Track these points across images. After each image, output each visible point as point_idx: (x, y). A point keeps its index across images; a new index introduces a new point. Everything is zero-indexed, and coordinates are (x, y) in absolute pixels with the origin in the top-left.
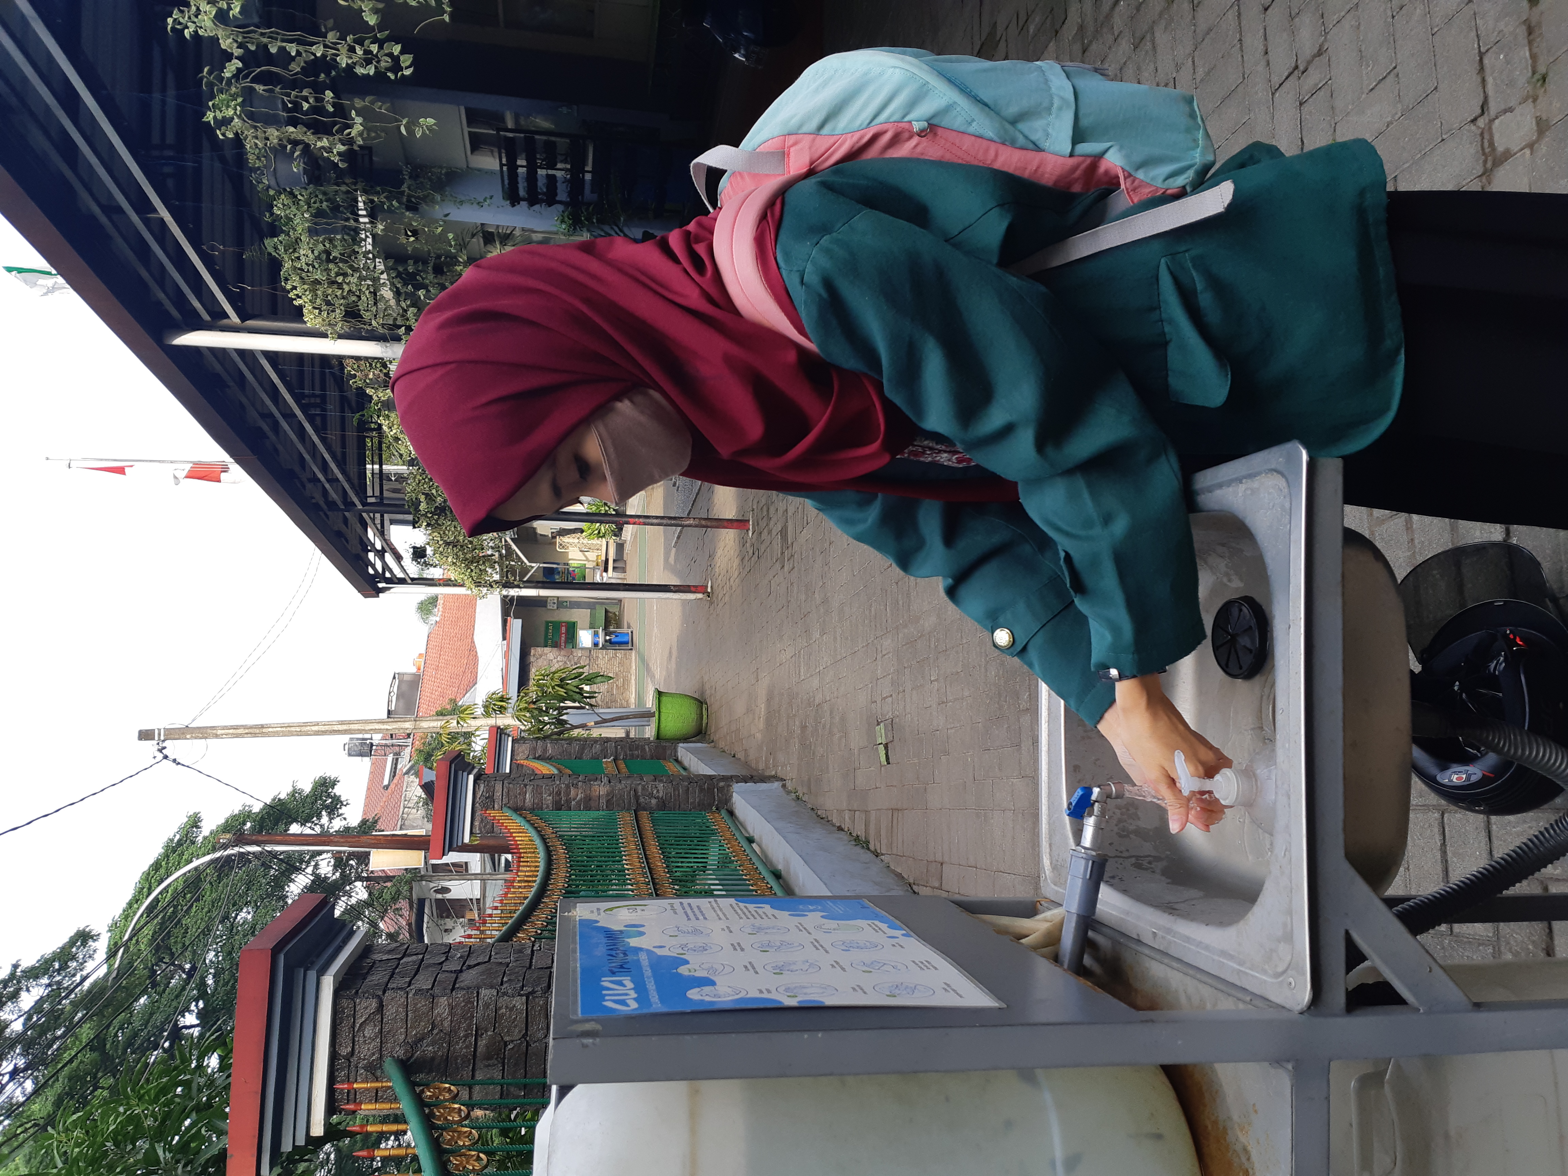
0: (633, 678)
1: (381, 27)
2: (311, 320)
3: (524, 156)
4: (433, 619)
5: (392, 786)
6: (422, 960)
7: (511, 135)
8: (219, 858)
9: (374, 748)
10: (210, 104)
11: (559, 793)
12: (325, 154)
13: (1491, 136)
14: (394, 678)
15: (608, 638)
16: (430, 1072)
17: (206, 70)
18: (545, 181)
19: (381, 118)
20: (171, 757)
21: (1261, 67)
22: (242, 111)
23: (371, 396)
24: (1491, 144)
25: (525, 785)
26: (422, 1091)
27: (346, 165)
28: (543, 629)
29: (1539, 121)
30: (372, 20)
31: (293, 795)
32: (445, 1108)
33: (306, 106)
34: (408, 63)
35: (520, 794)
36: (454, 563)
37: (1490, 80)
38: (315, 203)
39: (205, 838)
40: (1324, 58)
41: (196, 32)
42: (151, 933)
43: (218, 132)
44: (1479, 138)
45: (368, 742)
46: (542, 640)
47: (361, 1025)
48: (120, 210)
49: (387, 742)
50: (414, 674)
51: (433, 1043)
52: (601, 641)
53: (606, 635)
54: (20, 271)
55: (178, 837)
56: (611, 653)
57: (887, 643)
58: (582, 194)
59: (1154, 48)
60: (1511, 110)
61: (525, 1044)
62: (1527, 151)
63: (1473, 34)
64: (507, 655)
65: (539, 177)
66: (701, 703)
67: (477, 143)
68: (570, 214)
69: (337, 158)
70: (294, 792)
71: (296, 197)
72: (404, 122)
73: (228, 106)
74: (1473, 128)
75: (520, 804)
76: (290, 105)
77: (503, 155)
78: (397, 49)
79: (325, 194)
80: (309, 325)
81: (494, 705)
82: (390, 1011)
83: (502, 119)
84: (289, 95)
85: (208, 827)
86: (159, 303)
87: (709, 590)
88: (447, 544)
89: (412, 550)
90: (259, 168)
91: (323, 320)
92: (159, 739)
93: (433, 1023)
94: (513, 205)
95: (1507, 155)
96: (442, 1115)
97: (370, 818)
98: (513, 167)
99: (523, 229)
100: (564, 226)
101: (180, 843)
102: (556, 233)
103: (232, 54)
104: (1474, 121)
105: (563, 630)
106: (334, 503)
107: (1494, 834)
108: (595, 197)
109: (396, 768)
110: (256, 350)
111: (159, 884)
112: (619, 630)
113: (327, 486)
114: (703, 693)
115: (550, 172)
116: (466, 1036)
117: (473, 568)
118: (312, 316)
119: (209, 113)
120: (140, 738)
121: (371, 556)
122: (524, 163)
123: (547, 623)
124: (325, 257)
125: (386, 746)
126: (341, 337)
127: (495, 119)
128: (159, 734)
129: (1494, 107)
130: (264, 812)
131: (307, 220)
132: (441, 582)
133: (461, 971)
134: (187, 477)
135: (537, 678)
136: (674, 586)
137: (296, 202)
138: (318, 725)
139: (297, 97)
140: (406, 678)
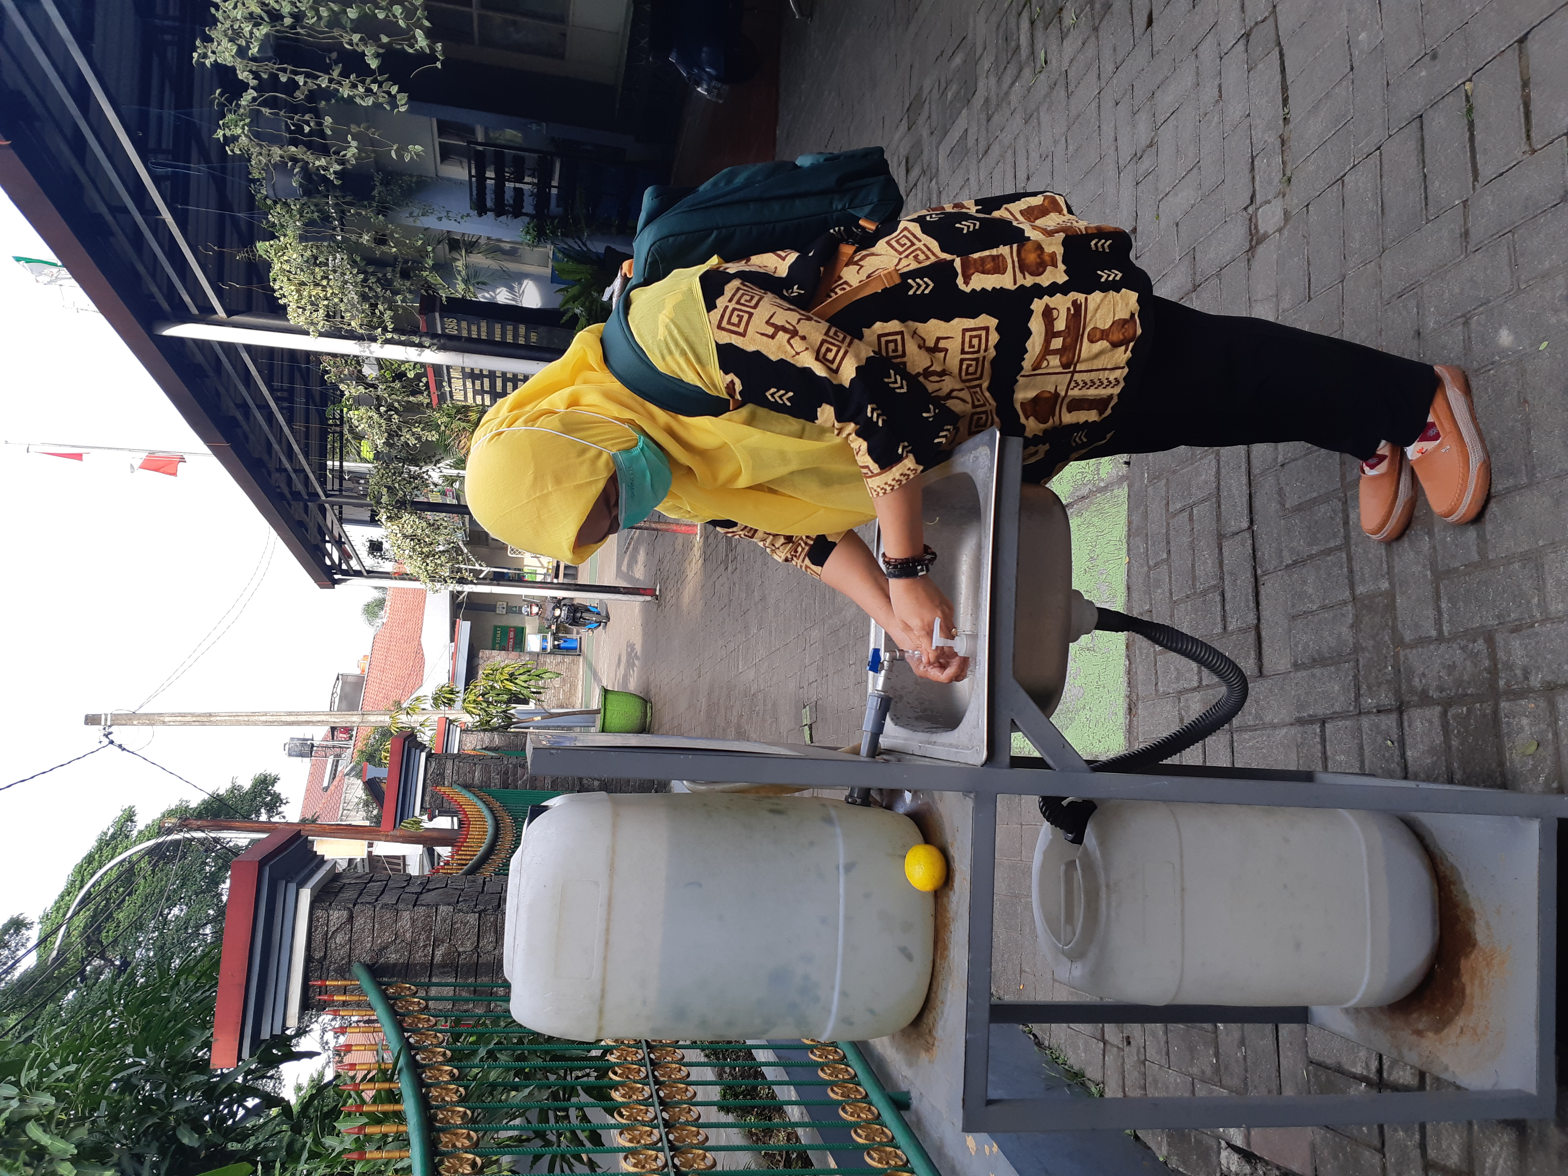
0: (580, 683)
1: (381, 69)
2: (295, 317)
3: (492, 167)
4: (379, 622)
5: (332, 788)
6: (387, 885)
7: (480, 148)
8: (161, 843)
9: (315, 748)
10: (221, 122)
11: (506, 773)
12: (322, 172)
13: (1257, 219)
14: (338, 679)
15: (556, 643)
16: (393, 976)
17: (218, 91)
18: (512, 194)
19: (373, 143)
20: (117, 742)
21: (1112, 151)
22: (249, 131)
23: (342, 392)
24: (1256, 227)
25: (475, 764)
26: (386, 989)
27: (340, 182)
28: (491, 633)
29: (1286, 213)
30: (374, 64)
31: (232, 792)
32: (407, 1001)
33: (307, 129)
34: (403, 102)
35: (469, 772)
36: (410, 557)
37: (1257, 178)
38: (307, 213)
39: (140, 832)
40: (1154, 148)
41: (216, 61)
42: (82, 925)
43: (227, 148)
44: (1248, 222)
45: (309, 742)
46: (490, 645)
47: (333, 933)
48: (125, 210)
49: (328, 743)
50: (358, 676)
51: (396, 951)
52: (549, 646)
53: (555, 640)
54: (28, 261)
55: (112, 831)
56: (559, 658)
57: (815, 634)
58: (548, 208)
59: (1039, 124)
60: (1268, 202)
61: (476, 955)
62: (1277, 234)
63: (1249, 141)
64: (454, 656)
65: (506, 189)
66: (645, 701)
67: (446, 153)
68: (535, 226)
69: (333, 176)
70: (234, 788)
71: (289, 206)
72: (395, 148)
73: (236, 126)
74: (1245, 214)
75: (469, 781)
76: (293, 128)
77: (473, 166)
78: (394, 89)
79: (316, 205)
80: (292, 322)
81: (444, 697)
82: (359, 922)
83: (473, 132)
84: (292, 118)
85: (142, 822)
86: (152, 296)
87: (657, 593)
88: (405, 536)
89: (368, 544)
90: (258, 180)
91: (306, 319)
92: (106, 724)
93: (396, 934)
94: (480, 215)
95: (1266, 236)
96: (404, 1006)
97: (309, 816)
98: (481, 178)
99: (489, 238)
100: (528, 237)
101: (113, 837)
102: (521, 244)
103: (248, 84)
104: (1245, 209)
105: (512, 635)
106: (299, 493)
107: (1235, 749)
108: (560, 210)
109: (336, 770)
110: (238, 344)
111: (92, 876)
112: (568, 636)
113: (293, 476)
114: (648, 692)
115: (518, 185)
116: (425, 946)
117: (428, 561)
118: (296, 315)
119: (219, 130)
120: (86, 723)
121: (328, 546)
122: (493, 175)
123: (496, 627)
124: (313, 261)
125: (327, 747)
126: (321, 335)
127: (466, 131)
128: (106, 720)
129: (1259, 198)
130: (202, 807)
131: (299, 228)
132: (396, 576)
133: (421, 893)
134: (143, 467)
135: (486, 672)
136: (624, 588)
137: (290, 211)
138: (266, 715)
139: (299, 120)
140: (350, 679)
